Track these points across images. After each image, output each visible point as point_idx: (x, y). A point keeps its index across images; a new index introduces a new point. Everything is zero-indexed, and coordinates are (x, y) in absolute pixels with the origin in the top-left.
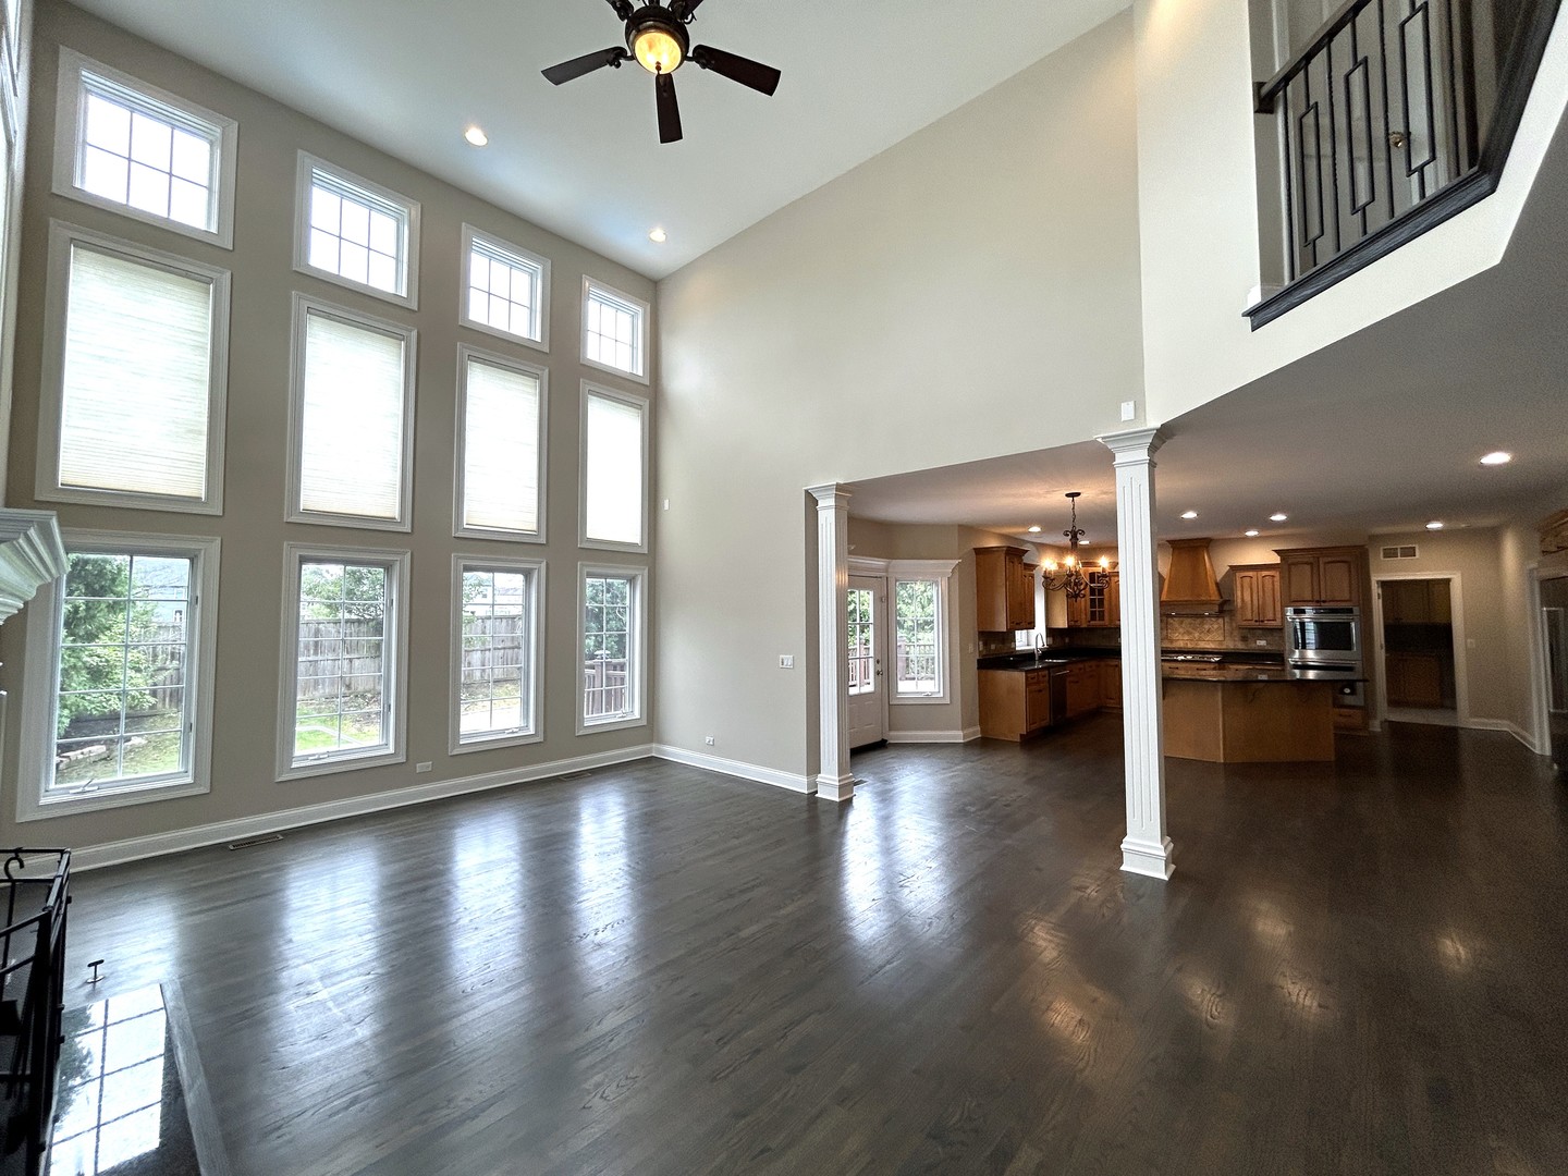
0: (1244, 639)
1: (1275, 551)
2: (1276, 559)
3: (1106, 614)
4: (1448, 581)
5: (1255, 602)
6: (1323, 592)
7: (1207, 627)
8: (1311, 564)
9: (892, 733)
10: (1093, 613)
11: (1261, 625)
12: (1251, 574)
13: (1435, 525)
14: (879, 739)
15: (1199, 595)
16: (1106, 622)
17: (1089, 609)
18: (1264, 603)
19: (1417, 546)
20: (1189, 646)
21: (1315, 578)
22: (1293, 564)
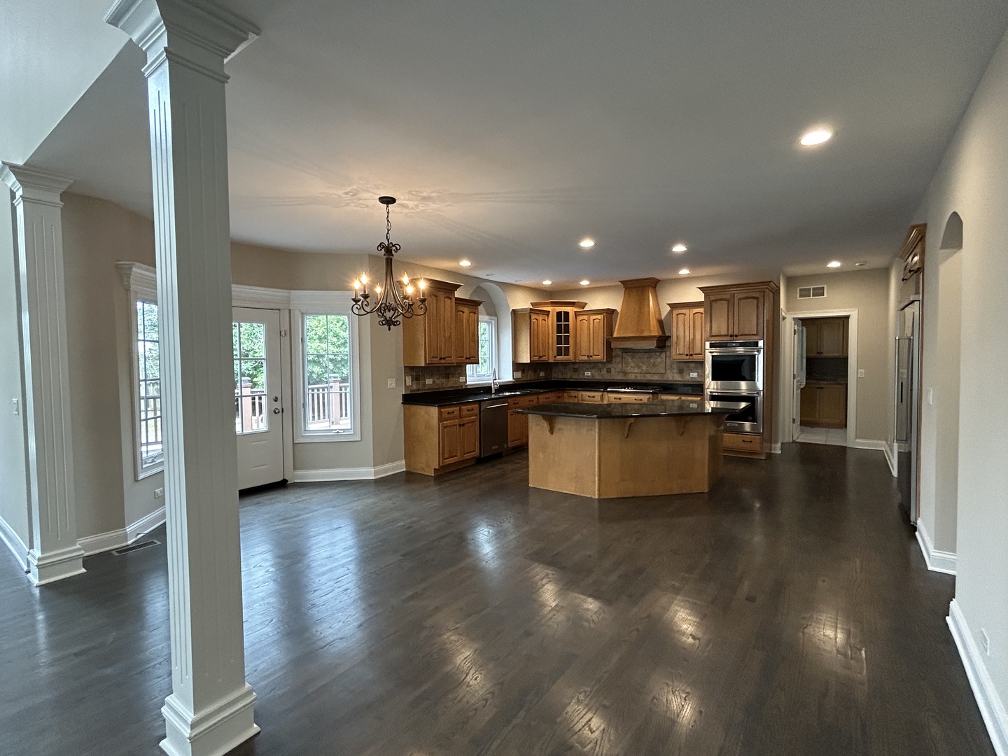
0: (681, 372)
1: (700, 288)
2: (700, 297)
3: (571, 350)
4: (847, 318)
5: (687, 339)
6: (736, 327)
7: (652, 361)
8: (728, 300)
9: (298, 472)
10: (559, 349)
11: (691, 359)
12: (684, 311)
13: (834, 264)
14: (280, 479)
15: (643, 332)
16: (571, 357)
17: (556, 346)
18: (693, 339)
19: (825, 286)
20: (639, 378)
21: (731, 314)
22: (713, 301)
